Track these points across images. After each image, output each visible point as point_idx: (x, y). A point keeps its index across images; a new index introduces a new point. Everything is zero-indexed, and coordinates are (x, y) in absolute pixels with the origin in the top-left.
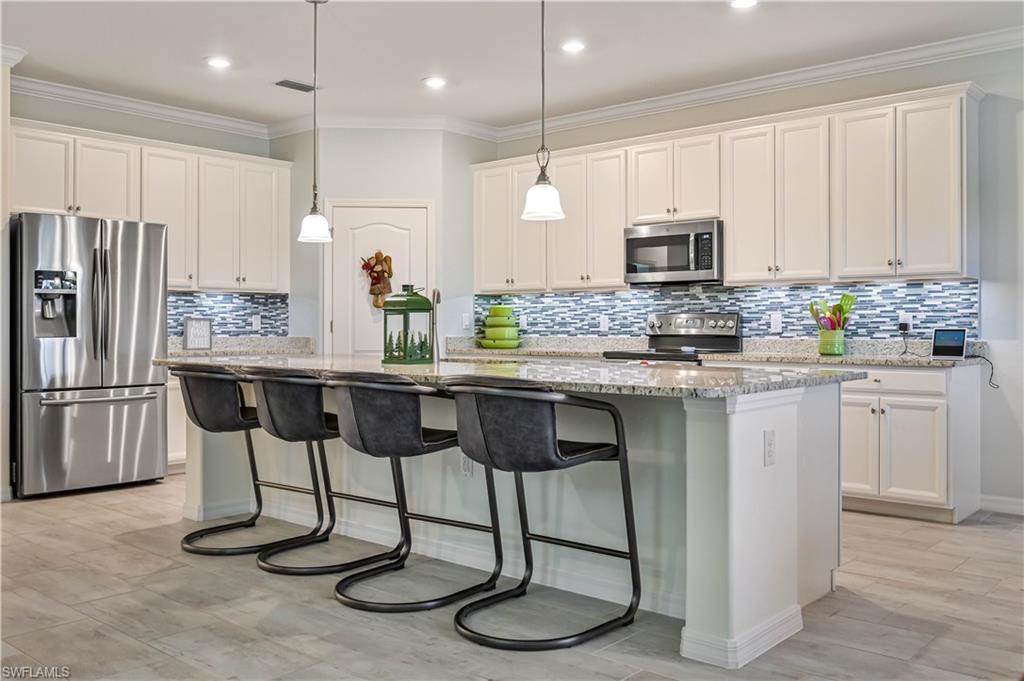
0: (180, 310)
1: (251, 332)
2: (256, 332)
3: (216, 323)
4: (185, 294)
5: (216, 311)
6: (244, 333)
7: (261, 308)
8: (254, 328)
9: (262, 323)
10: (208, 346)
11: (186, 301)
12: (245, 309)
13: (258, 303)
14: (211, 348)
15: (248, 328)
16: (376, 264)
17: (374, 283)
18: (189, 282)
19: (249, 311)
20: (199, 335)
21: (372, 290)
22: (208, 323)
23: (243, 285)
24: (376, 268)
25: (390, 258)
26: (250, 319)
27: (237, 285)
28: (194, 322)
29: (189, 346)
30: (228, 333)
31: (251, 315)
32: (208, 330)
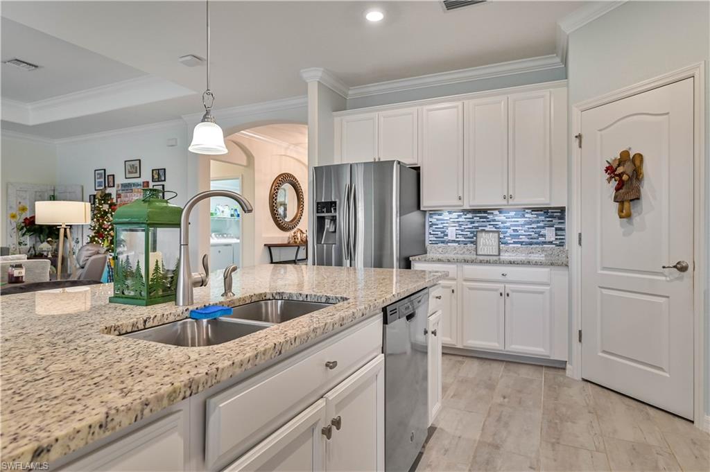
0: (476, 225)
1: (544, 243)
2: (551, 243)
3: (508, 234)
4: (479, 211)
5: (508, 224)
6: (537, 243)
7: (555, 221)
8: (548, 239)
9: (556, 235)
10: (497, 254)
11: (481, 218)
12: (538, 222)
13: (552, 217)
14: (499, 255)
15: (541, 239)
16: (619, 165)
17: (617, 189)
18: (460, 203)
19: (541, 224)
20: (487, 243)
21: (616, 197)
22: (496, 235)
23: (511, 202)
24: (620, 170)
25: (640, 156)
26: (543, 232)
27: (505, 202)
28: (483, 234)
29: (479, 253)
30: (521, 243)
31: (543, 227)
32: (497, 240)
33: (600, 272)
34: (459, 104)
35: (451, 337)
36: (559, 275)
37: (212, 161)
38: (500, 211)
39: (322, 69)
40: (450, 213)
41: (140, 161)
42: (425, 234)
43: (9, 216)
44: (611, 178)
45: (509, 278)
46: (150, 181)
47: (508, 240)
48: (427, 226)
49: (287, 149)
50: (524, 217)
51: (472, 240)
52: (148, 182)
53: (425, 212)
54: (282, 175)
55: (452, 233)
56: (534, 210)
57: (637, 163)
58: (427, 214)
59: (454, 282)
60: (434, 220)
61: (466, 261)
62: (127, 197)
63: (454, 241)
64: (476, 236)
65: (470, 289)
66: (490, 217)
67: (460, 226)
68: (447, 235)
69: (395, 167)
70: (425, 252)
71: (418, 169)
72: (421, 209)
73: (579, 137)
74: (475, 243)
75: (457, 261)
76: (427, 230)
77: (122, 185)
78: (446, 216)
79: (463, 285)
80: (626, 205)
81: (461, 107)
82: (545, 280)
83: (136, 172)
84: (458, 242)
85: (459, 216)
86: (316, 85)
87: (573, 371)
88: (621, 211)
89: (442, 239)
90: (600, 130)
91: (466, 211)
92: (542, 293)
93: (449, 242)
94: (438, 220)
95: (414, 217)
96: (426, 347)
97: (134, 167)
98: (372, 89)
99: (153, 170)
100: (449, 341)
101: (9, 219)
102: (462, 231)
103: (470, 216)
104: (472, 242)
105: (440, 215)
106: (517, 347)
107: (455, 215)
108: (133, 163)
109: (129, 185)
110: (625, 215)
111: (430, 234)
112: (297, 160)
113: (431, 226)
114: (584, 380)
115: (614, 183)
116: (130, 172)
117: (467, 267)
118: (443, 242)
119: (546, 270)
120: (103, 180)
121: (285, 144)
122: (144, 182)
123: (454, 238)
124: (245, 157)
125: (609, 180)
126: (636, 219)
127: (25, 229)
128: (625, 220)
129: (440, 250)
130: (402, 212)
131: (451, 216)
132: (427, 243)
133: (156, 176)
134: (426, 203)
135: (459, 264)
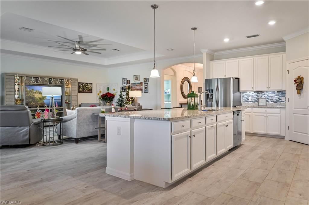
0: (258, 96)
1: (281, 102)
3: (269, 99)
4: (260, 92)
5: (269, 96)
6: (279, 102)
11: (260, 94)
13: (283, 93)
14: (266, 105)
15: (280, 100)
16: (297, 80)
17: (297, 86)
18: (252, 89)
19: (280, 96)
20: (262, 102)
21: (296, 88)
22: (265, 99)
23: (269, 89)
24: (297, 81)
25: (303, 77)
26: (281, 98)
27: (267, 89)
28: (261, 99)
29: (259, 105)
30: (273, 102)
31: (281, 97)
32: (265, 101)
33: (293, 109)
34: (252, 58)
35: (249, 130)
36: (283, 111)
37: (165, 75)
38: (267, 92)
39: (208, 49)
40: (250, 92)
41: (139, 75)
42: (241, 99)
43: (97, 94)
44: (295, 83)
45: (268, 112)
46: (143, 82)
47: (269, 101)
48: (242, 97)
49: (186, 68)
50: (275, 94)
51: (257, 101)
52: (142, 83)
53: (241, 92)
54: (185, 78)
55: (250, 99)
56: (278, 91)
57: (302, 79)
58: (242, 93)
59: (250, 113)
60: (244, 95)
61: (254, 107)
62: (134, 87)
63: (250, 101)
64: (258, 100)
65: (255, 115)
66: (263, 94)
67: (253, 97)
68: (248, 99)
69: (231, 80)
70: (241, 105)
71: (238, 79)
72: (240, 91)
73: (288, 71)
74: (258, 102)
75: (251, 107)
76: (242, 98)
77: (133, 83)
78: (248, 93)
79: (253, 114)
80: (299, 91)
81: (253, 60)
82: (279, 112)
83: (138, 79)
84: (252, 102)
85: (253, 93)
86: (206, 54)
87: (287, 138)
88: (298, 92)
89: (247, 101)
90: (294, 69)
91: (255, 92)
92: (278, 116)
93: (249, 102)
94: (245, 95)
95: (238, 94)
96: (241, 133)
97: (137, 78)
98: (223, 52)
99: (144, 79)
100: (248, 131)
101: (97, 95)
102: (254, 98)
103: (256, 93)
104: (257, 102)
105: (246, 93)
106: (270, 132)
107: (251, 93)
108: (137, 76)
109: (135, 83)
110: (299, 93)
111: (243, 99)
112: (189, 72)
113: (243, 97)
114: (289, 140)
115: (296, 85)
116: (135, 79)
117: (254, 109)
118: (247, 102)
119: (279, 109)
120: (126, 82)
121: (186, 67)
122: (141, 83)
123: (251, 100)
124: (173, 73)
125: (295, 84)
126: (302, 94)
127: (101, 98)
128: (299, 95)
129: (246, 104)
130: (234, 92)
131: (250, 93)
132: (242, 102)
133: (145, 81)
134: (241, 90)
135: (252, 108)
